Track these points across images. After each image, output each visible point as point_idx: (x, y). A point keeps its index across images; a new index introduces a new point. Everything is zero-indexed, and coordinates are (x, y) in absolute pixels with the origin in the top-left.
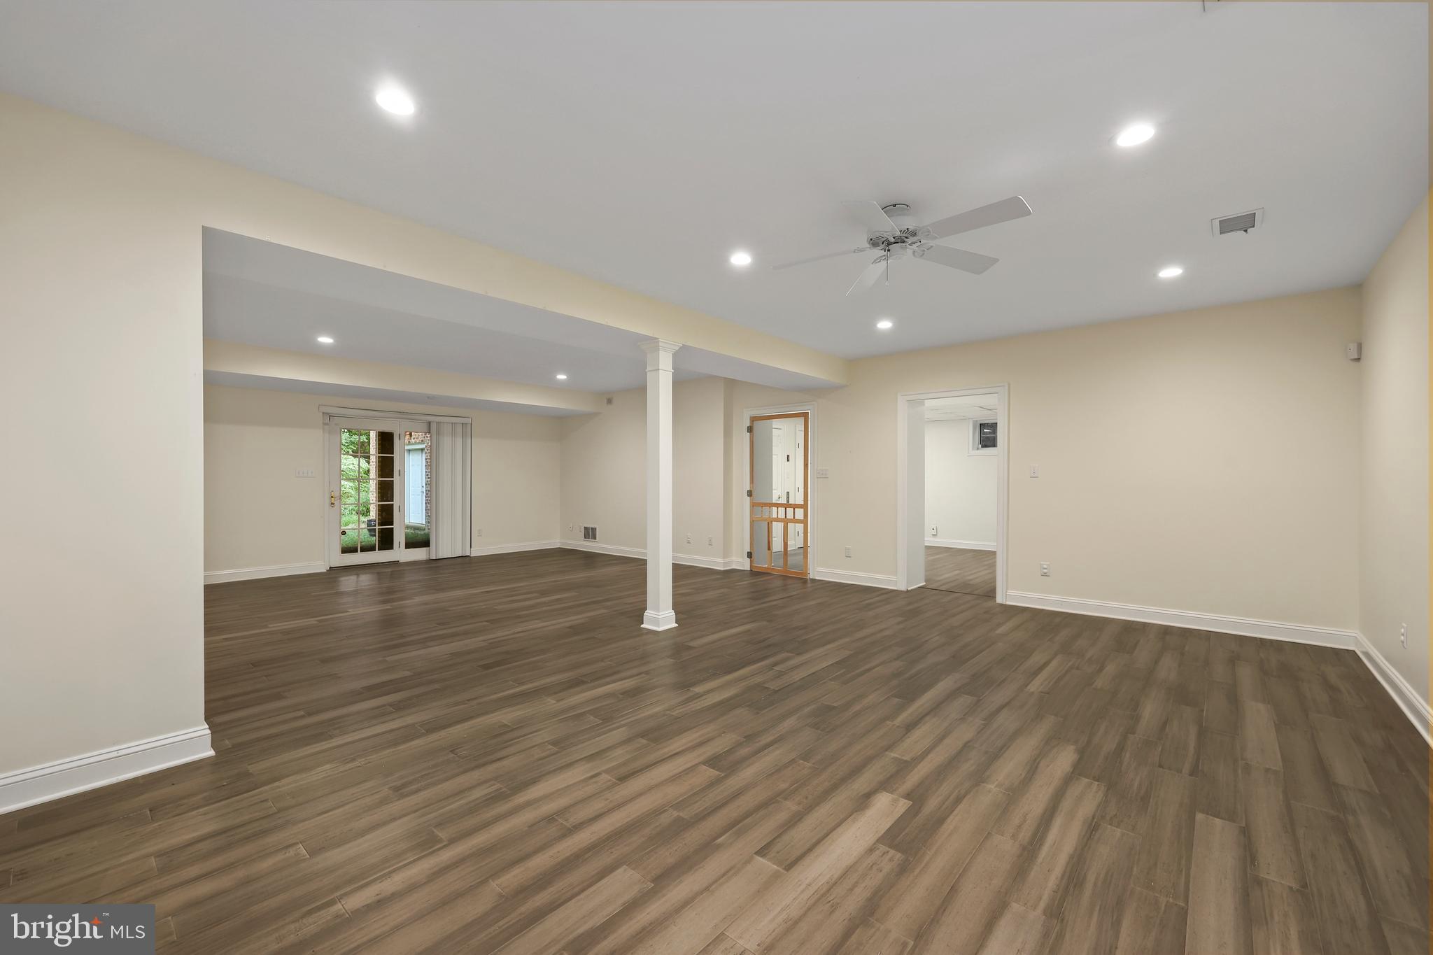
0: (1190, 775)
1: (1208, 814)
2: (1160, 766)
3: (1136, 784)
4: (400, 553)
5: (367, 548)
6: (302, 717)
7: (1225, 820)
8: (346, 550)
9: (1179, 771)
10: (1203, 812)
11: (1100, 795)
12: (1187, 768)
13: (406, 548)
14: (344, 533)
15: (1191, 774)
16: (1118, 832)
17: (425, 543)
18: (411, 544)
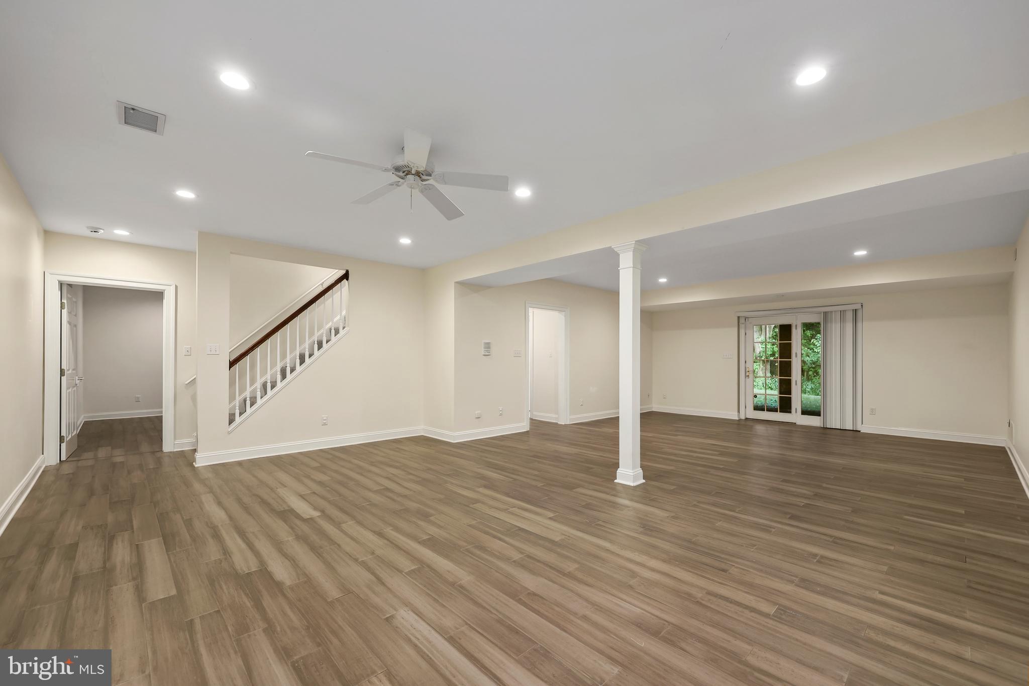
0: (193, 619)
1: (169, 597)
2: (218, 612)
3: (224, 587)
4: (796, 417)
5: (771, 410)
6: (483, 445)
7: (156, 601)
8: (757, 408)
9: (202, 618)
10: (173, 597)
11: (238, 567)
12: (197, 622)
13: (802, 414)
14: (755, 396)
15: (192, 621)
16: (213, 559)
17: (816, 413)
18: (804, 412)
